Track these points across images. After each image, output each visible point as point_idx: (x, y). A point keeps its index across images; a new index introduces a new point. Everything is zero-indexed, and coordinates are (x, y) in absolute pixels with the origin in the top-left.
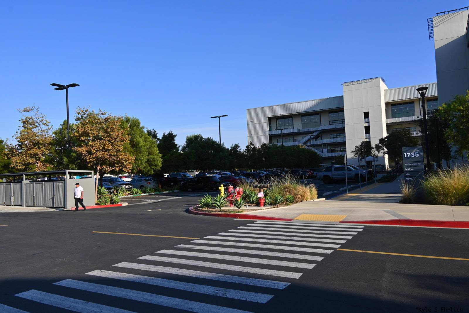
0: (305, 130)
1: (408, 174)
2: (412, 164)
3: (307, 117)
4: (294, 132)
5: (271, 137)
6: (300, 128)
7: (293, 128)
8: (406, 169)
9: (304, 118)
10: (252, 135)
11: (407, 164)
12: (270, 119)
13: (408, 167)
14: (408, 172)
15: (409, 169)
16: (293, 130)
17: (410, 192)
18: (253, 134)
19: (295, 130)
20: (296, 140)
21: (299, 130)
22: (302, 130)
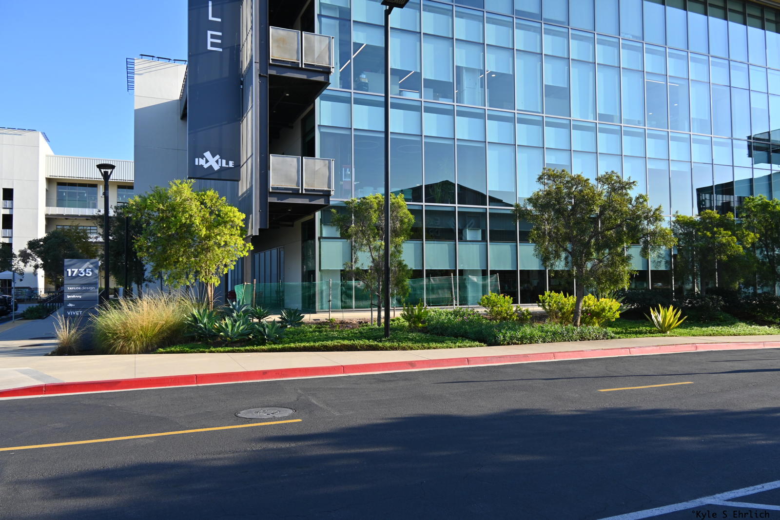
1: (70, 305)
2: (80, 288)
8: (69, 297)
11: (71, 288)
13: (71, 293)
14: (72, 301)
15: (74, 296)
17: (72, 336)
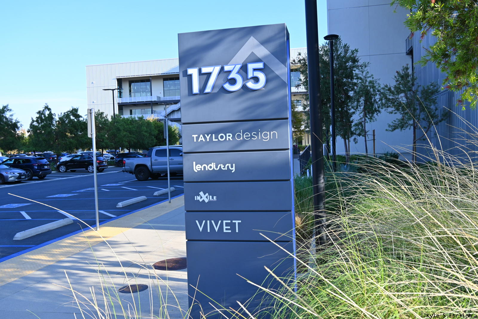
0: (168, 98)
3: (171, 82)
4: (152, 101)
5: (121, 107)
6: (162, 96)
7: (151, 95)
9: (167, 82)
10: (93, 102)
12: (120, 81)
13: (205, 154)
14: (207, 182)
16: (152, 98)
18: (95, 102)
19: (154, 99)
20: (155, 111)
21: (158, 97)
22: (163, 99)
